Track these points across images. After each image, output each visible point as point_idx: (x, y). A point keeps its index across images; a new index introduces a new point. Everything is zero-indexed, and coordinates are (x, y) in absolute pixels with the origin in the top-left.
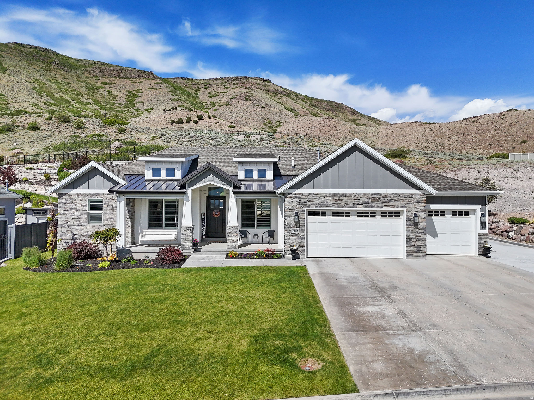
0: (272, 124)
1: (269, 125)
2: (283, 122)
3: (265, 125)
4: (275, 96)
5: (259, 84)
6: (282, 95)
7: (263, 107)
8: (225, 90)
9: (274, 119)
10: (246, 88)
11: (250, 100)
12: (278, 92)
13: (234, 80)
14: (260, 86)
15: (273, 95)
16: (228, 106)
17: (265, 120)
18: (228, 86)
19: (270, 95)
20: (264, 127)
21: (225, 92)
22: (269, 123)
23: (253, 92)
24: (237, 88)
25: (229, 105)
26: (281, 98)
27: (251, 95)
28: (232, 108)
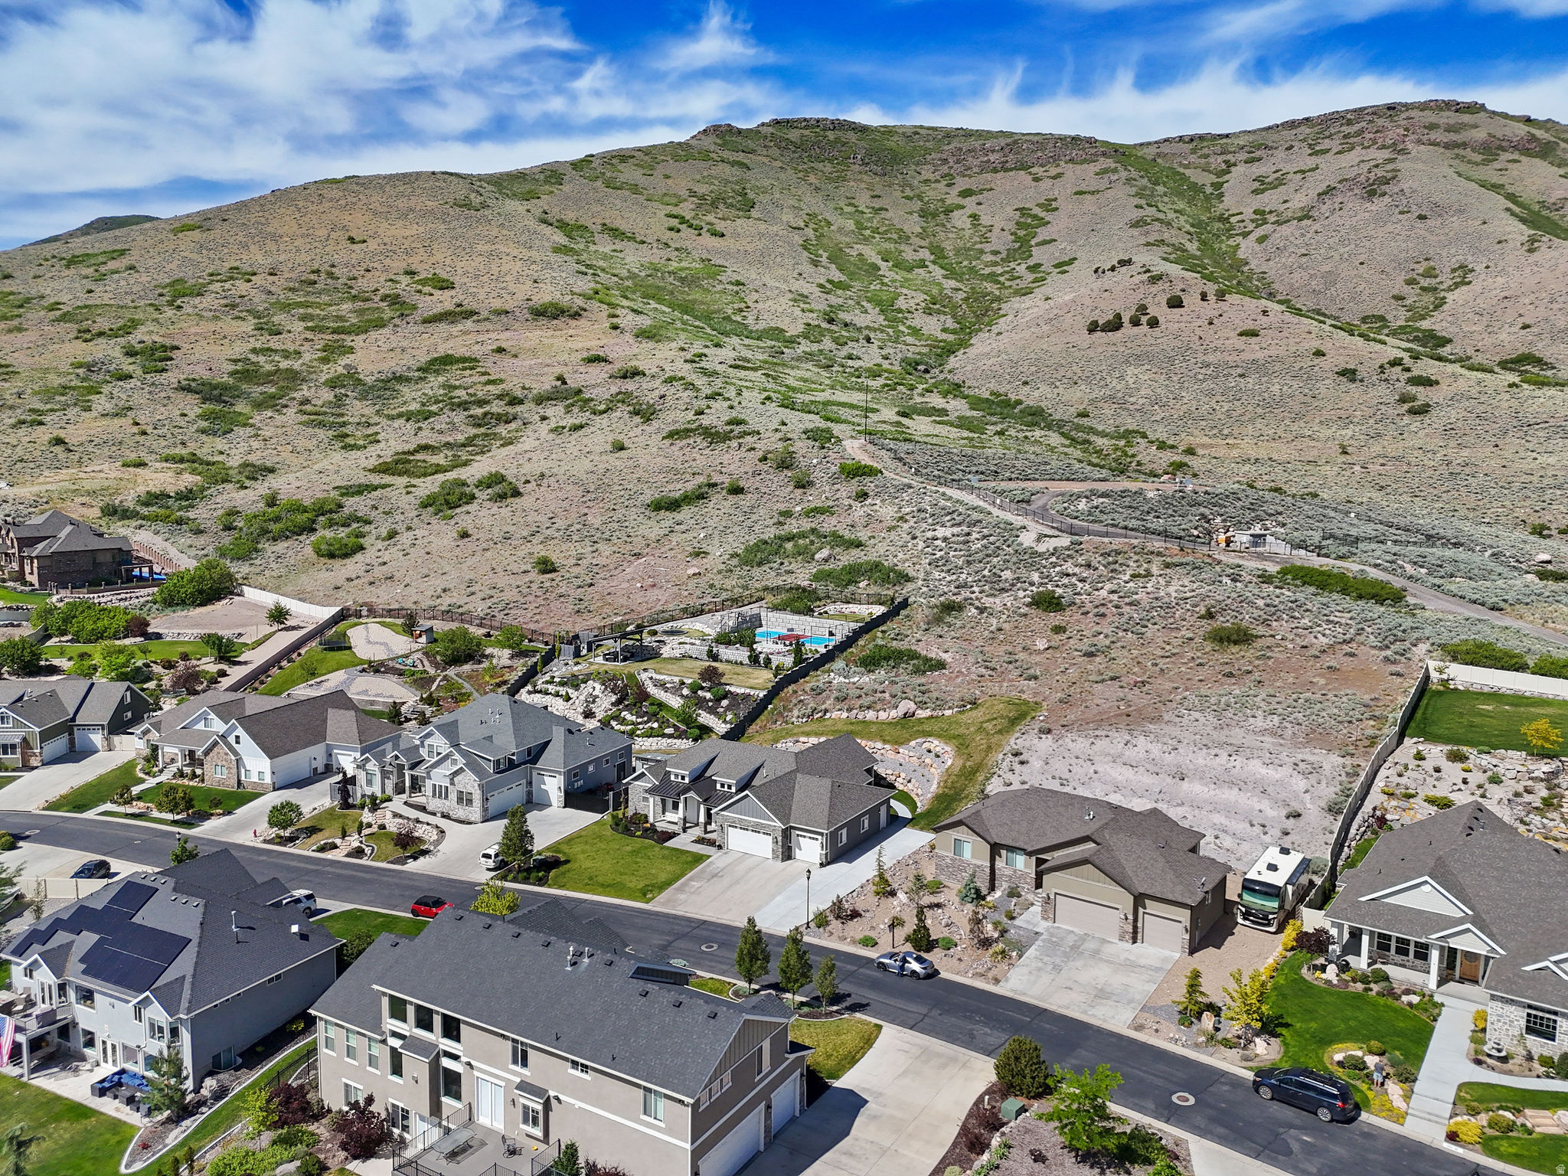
0: (1438, 280)
1: (1425, 282)
2: (1479, 268)
3: (1410, 282)
4: (1486, 162)
5: (1432, 127)
6: (1516, 156)
7: (1422, 217)
8: (1311, 162)
9: (1446, 262)
10: (1384, 147)
11: (1384, 194)
12: (1504, 144)
13: (1349, 123)
14: (1434, 136)
15: (1479, 158)
16: (1305, 222)
17: (1416, 266)
18: (1326, 144)
19: (1469, 162)
20: (1407, 290)
21: (1310, 170)
22: (1429, 273)
23: (1403, 164)
24: (1353, 148)
25: (1309, 217)
26: (1510, 166)
27: (1389, 175)
28: (1317, 226)
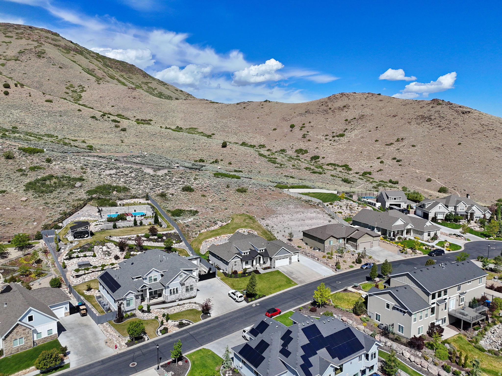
0: (75, 89)
1: (72, 89)
2: (86, 87)
3: (67, 88)
4: (68, 53)
5: (47, 38)
6: (75, 53)
7: (60, 67)
8: (7, 40)
9: (76, 83)
10: (33, 41)
11: (44, 57)
12: (70, 48)
13: (16, 29)
14: (50, 41)
15: (65, 51)
16: (18, 62)
17: (67, 83)
18: (9, 34)
19: (63, 52)
20: (68, 91)
21: (8, 43)
22: (72, 86)
23: (43, 48)
24: (22, 39)
25: (19, 60)
26: (74, 55)
27: (43, 51)
28: (23, 64)
